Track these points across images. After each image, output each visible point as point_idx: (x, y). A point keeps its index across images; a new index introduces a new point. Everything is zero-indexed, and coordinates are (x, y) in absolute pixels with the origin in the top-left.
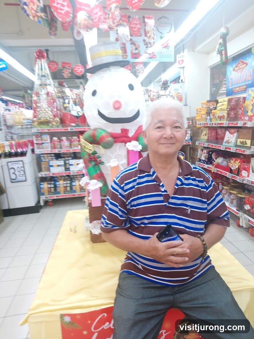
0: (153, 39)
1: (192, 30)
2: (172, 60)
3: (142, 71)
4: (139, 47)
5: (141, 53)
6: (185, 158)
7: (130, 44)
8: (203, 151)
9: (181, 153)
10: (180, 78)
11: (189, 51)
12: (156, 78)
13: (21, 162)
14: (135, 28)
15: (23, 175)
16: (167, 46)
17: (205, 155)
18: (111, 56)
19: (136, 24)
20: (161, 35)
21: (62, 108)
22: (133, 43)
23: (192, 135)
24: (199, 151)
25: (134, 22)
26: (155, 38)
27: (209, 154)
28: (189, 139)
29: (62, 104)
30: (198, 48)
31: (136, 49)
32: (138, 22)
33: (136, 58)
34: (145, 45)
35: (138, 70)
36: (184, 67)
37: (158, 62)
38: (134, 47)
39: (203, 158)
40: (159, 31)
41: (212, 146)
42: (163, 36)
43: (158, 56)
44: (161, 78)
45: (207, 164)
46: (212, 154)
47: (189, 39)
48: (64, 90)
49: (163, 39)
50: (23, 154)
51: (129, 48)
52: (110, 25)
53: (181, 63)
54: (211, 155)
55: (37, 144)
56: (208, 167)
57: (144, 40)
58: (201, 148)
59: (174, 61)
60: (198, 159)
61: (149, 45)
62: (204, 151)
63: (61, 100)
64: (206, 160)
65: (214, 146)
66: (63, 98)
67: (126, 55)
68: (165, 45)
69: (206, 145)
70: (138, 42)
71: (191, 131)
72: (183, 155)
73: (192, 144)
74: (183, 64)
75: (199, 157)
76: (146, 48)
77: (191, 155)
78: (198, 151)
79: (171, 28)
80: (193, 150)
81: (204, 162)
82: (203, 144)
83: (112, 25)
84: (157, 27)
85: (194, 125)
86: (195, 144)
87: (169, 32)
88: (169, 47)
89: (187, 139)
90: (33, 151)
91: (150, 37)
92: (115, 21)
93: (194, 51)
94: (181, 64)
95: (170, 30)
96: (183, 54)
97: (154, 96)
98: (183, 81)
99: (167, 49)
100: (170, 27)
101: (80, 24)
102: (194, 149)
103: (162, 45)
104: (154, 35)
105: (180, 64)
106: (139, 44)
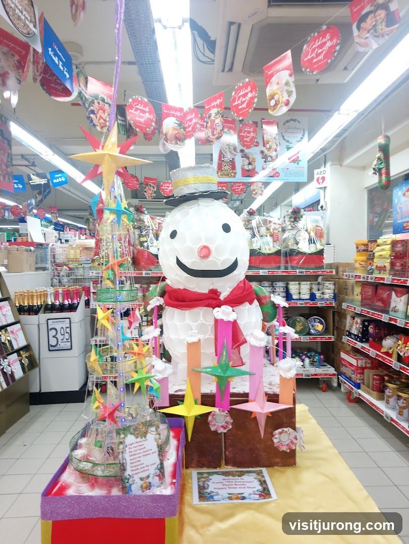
0: (276, 151)
1: (338, 136)
2: (305, 179)
3: (260, 192)
4: (254, 162)
5: (256, 170)
6: (324, 328)
7: (241, 157)
8: (354, 319)
9: (318, 319)
10: (320, 203)
11: (333, 164)
12: (283, 200)
13: (68, 319)
14: (248, 137)
15: (67, 339)
16: (297, 160)
17: (358, 325)
18: (201, 184)
19: (249, 132)
20: (288, 144)
21: (137, 242)
22: (245, 156)
23: (336, 291)
24: (349, 319)
25: (245, 129)
26: (278, 149)
27: (364, 326)
28: (332, 297)
29: (137, 237)
30: (347, 162)
31: (250, 164)
32: (252, 130)
33: (248, 176)
34: (263, 158)
35: (254, 190)
36: (325, 188)
37: (283, 182)
38: (247, 162)
39: (354, 331)
40: (284, 139)
41: (368, 313)
42: (291, 145)
43: (282, 174)
44: (291, 201)
45: (361, 341)
46: (369, 325)
47: (333, 148)
48: (141, 217)
49: (290, 150)
50: (72, 308)
51: (240, 162)
52: (209, 137)
53: (321, 181)
54: (367, 327)
55: (93, 293)
56: (363, 348)
57: (262, 152)
58: (352, 314)
59: (306, 181)
60: (347, 331)
61: (269, 159)
62: (356, 319)
63: (137, 232)
64: (360, 335)
65: (371, 313)
66: (139, 228)
67: (234, 171)
68: (293, 158)
69: (358, 310)
70: (253, 155)
71: (335, 284)
72: (321, 323)
73: (338, 306)
74: (324, 183)
75: (347, 328)
76: (265, 162)
77: (336, 324)
78: (346, 318)
79: (303, 135)
80: (339, 316)
81: (356, 337)
82: (353, 308)
83: (211, 137)
84: (282, 133)
85: (341, 275)
86: (342, 306)
87: (300, 141)
88: (300, 161)
89: (329, 298)
90: (87, 303)
91: (270, 148)
92: (215, 132)
93: (341, 165)
94: (321, 184)
95: (302, 138)
96: (325, 169)
97: (275, 229)
98: (324, 208)
99: (296, 163)
100: (302, 133)
101: (166, 135)
102: (339, 314)
103: (289, 159)
104: (277, 146)
105: (319, 183)
106: (254, 157)
